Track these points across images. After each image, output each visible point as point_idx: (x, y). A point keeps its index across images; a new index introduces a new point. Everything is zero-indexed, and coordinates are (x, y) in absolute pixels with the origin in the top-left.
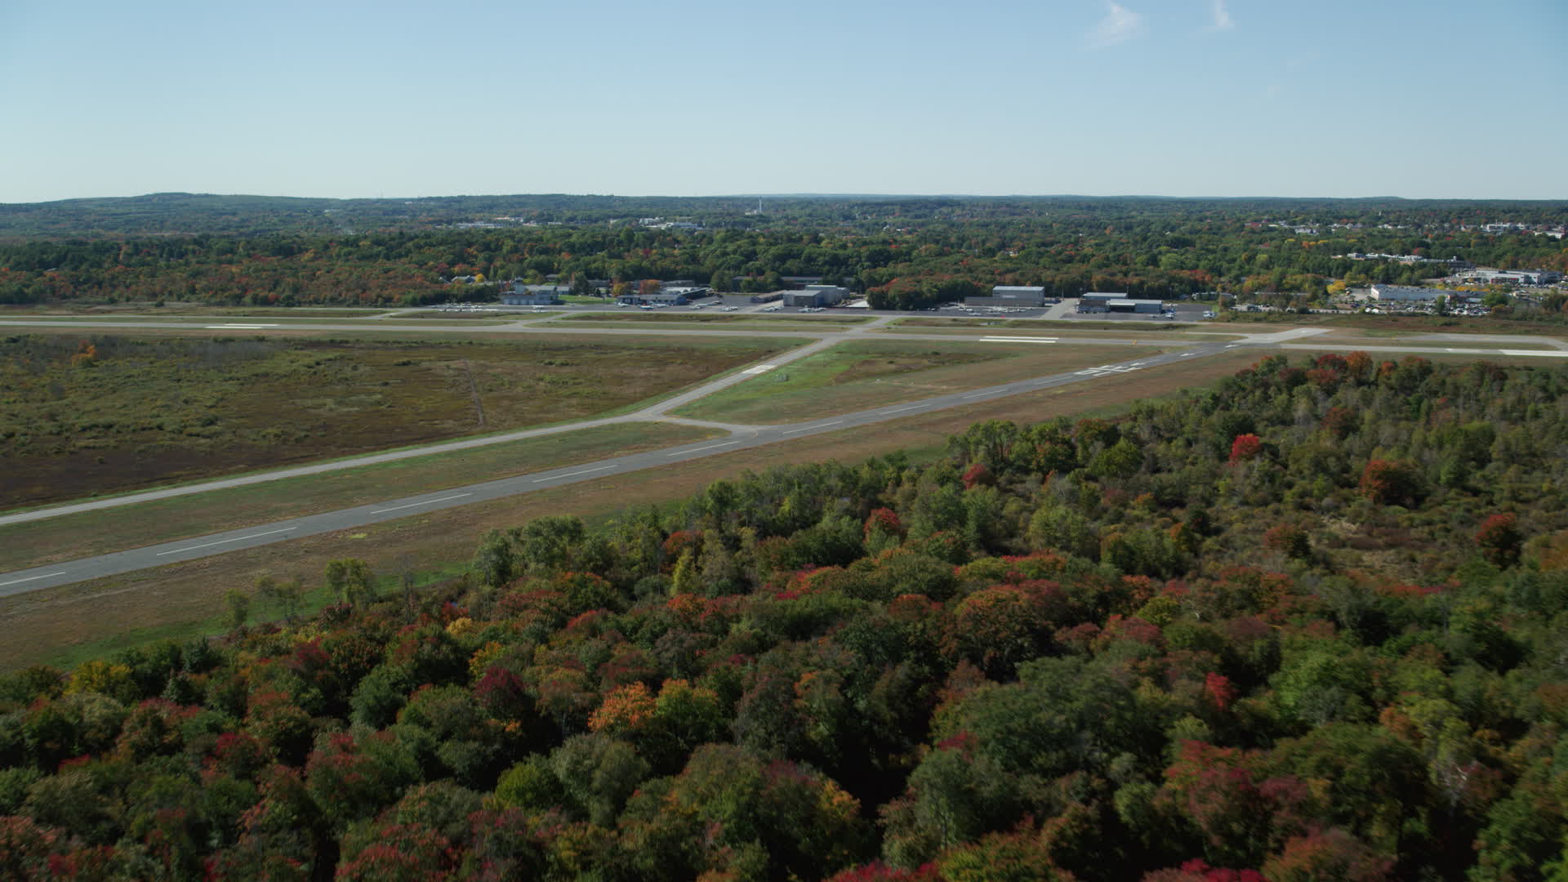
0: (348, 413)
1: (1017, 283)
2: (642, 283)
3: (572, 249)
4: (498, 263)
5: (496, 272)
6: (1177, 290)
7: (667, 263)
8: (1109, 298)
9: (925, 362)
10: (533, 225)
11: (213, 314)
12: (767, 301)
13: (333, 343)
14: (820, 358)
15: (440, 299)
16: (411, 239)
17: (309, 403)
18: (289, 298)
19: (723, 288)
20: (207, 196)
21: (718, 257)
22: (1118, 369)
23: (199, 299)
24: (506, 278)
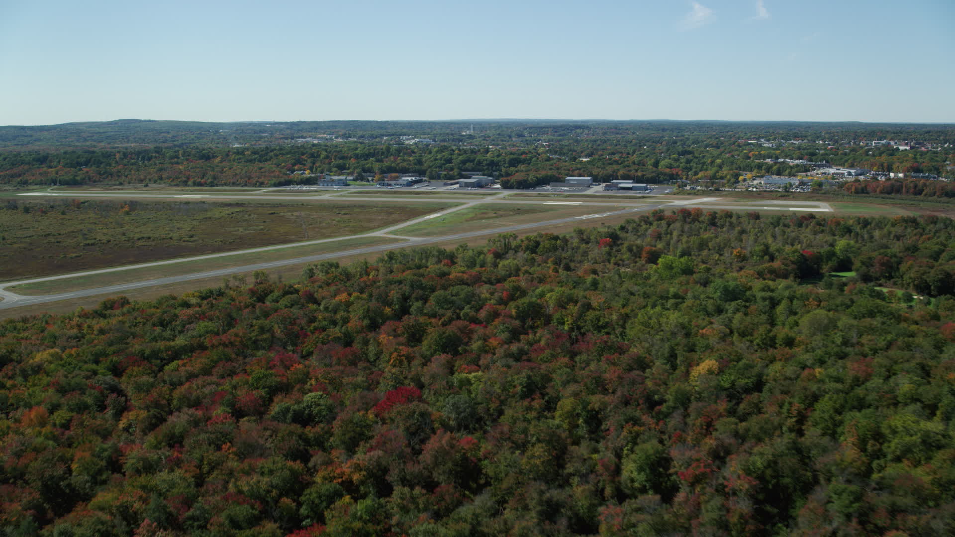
0: (250, 233)
1: (580, 176)
2: (389, 175)
3: (357, 157)
4: (318, 164)
5: (316, 169)
6: (661, 179)
7: (405, 164)
8: (620, 183)
9: (511, 213)
10: (340, 140)
11: (176, 190)
12: (452, 184)
13: (238, 204)
14: (465, 211)
15: (288, 183)
16: (272, 151)
17: (232, 229)
18: (212, 182)
19: (432, 178)
20: (150, 121)
21: (432, 161)
22: (597, 216)
23: (165, 183)
24: (322, 172)
